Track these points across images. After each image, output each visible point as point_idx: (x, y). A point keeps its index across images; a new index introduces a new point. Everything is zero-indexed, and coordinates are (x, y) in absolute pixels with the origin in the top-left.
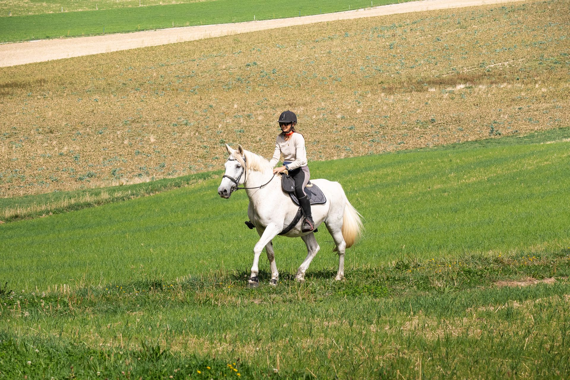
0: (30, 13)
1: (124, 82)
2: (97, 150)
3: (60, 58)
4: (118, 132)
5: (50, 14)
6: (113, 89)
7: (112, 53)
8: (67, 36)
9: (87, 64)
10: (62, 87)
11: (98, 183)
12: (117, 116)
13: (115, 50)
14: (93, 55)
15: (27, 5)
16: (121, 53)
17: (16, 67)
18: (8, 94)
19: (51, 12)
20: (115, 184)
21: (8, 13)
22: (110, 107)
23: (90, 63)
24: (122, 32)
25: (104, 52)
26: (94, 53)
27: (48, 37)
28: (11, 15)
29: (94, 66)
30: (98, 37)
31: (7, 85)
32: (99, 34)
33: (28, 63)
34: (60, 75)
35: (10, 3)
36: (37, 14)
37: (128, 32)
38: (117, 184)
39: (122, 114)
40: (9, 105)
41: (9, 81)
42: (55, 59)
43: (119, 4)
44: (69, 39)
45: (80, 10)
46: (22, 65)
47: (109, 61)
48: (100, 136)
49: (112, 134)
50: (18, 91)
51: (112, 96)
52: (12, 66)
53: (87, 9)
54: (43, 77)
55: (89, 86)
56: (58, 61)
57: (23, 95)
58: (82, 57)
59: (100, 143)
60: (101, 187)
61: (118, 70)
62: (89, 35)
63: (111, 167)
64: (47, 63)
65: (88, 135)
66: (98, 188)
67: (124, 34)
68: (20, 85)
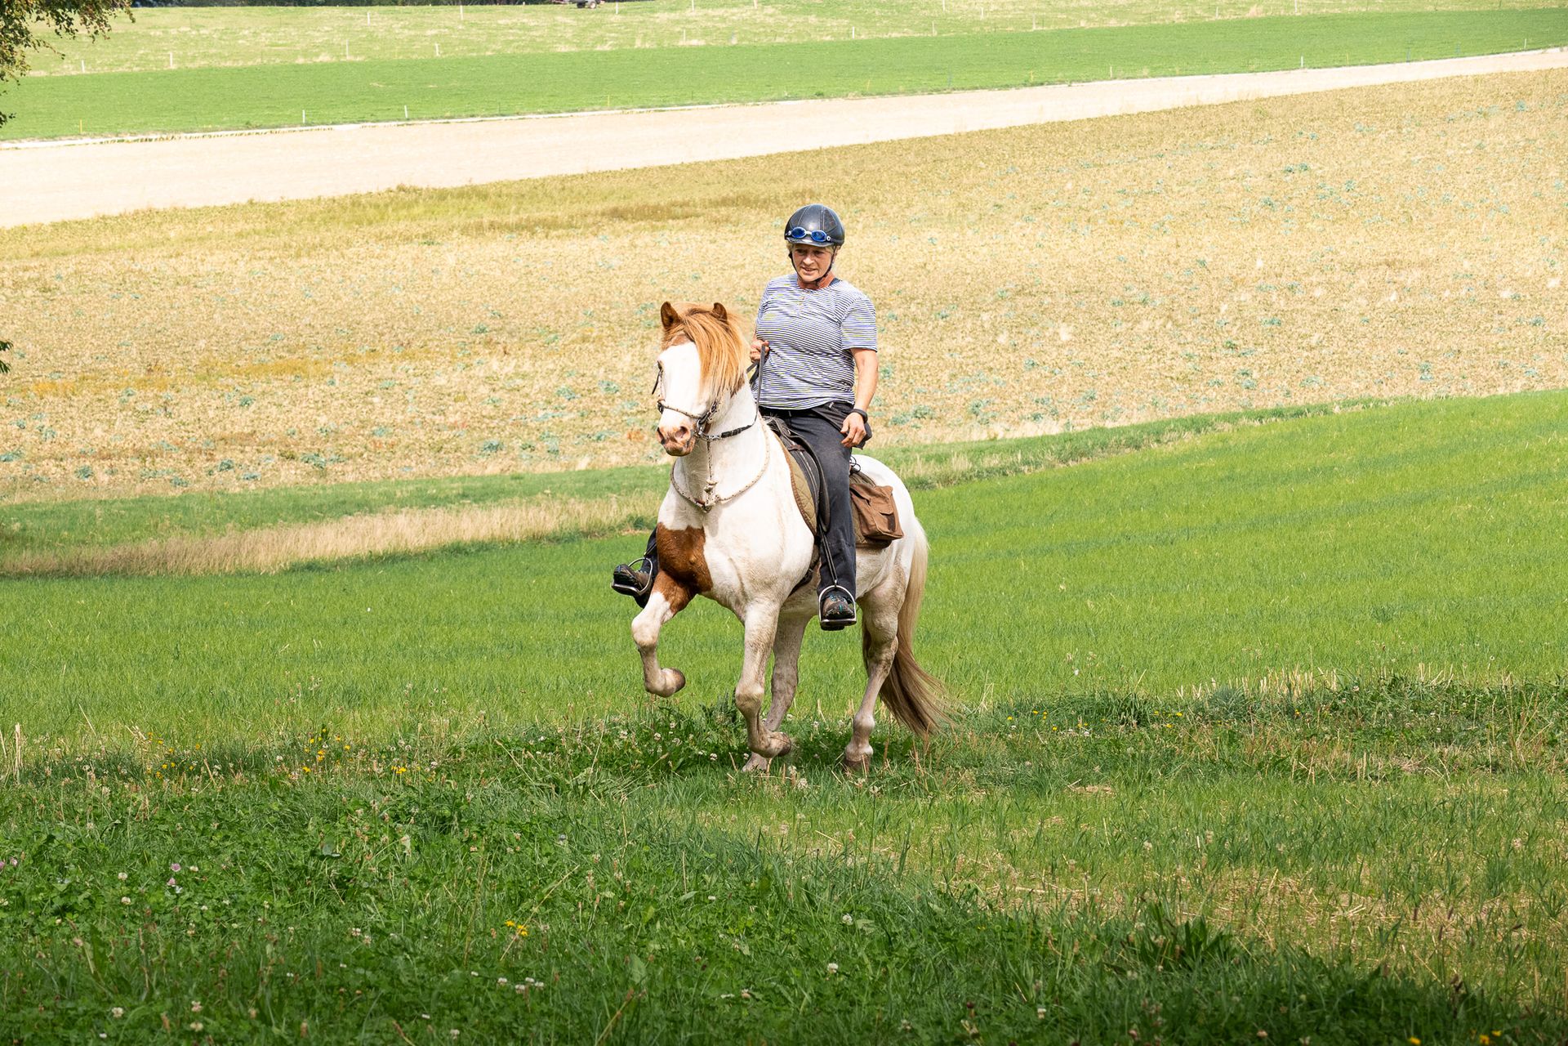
0: (779, 40)
1: (999, 202)
2: (935, 355)
3: (847, 143)
4: (985, 316)
5: (825, 42)
6: (972, 217)
7: (969, 135)
8: (864, 94)
9: (911, 157)
10: (853, 209)
11: (938, 433)
12: (981, 279)
13: (976, 129)
14: (926, 139)
15: (771, 20)
16: (991, 134)
17: (745, 160)
18: (727, 221)
19: (828, 38)
20: (979, 435)
21: (729, 39)
22: (963, 256)
23: (917, 154)
24: (991, 88)
25: (951, 131)
26: (928, 133)
27: (820, 95)
28: (734, 42)
29: (925, 162)
30: (936, 97)
31: (724, 202)
32: (938, 91)
33: (774, 151)
34: (848, 180)
35: (733, 14)
36: (794, 40)
37: (1007, 87)
38: (984, 437)
39: (993, 274)
40: (728, 245)
41: (728, 191)
42: (837, 144)
43: (986, 24)
44: (868, 101)
45: (894, 35)
46: (761, 157)
47: (961, 151)
48: (941, 322)
49: (969, 320)
50: (751, 215)
51: (970, 233)
52: (736, 157)
53: (910, 33)
54: (809, 185)
55: (915, 209)
56: (845, 150)
57: (764, 224)
58: (900, 142)
59: (941, 339)
60: (946, 441)
61: (984, 173)
62: (914, 92)
63: (968, 397)
64: (818, 153)
65: (914, 320)
66: (938, 446)
67: (996, 92)
68: (756, 202)
